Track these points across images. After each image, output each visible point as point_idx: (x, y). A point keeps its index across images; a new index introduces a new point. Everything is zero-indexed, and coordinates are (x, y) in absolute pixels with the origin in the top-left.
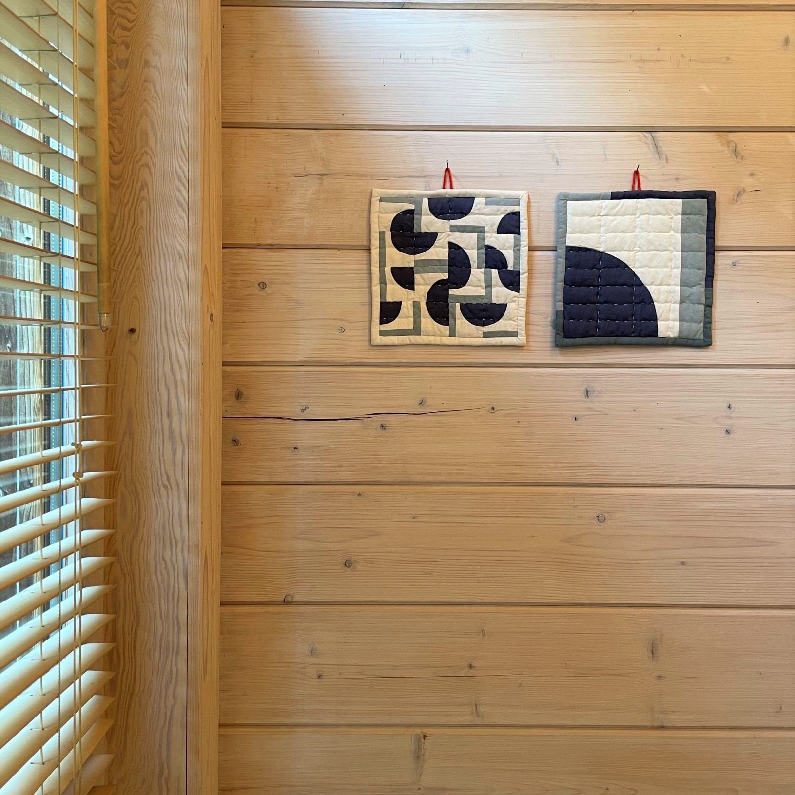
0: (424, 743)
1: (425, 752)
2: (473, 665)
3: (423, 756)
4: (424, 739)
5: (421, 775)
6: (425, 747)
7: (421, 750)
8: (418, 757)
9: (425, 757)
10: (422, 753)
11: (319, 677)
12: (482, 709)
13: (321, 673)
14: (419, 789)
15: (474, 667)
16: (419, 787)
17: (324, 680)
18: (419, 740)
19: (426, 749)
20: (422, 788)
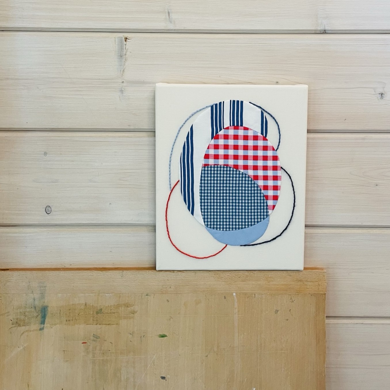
0: (126, 45)
1: (126, 52)
3: (125, 55)
4: (126, 41)
6: (126, 48)
7: (123, 50)
9: (127, 56)
10: (124, 53)
12: (173, 16)
18: (121, 42)
19: (127, 50)
20: (124, 81)
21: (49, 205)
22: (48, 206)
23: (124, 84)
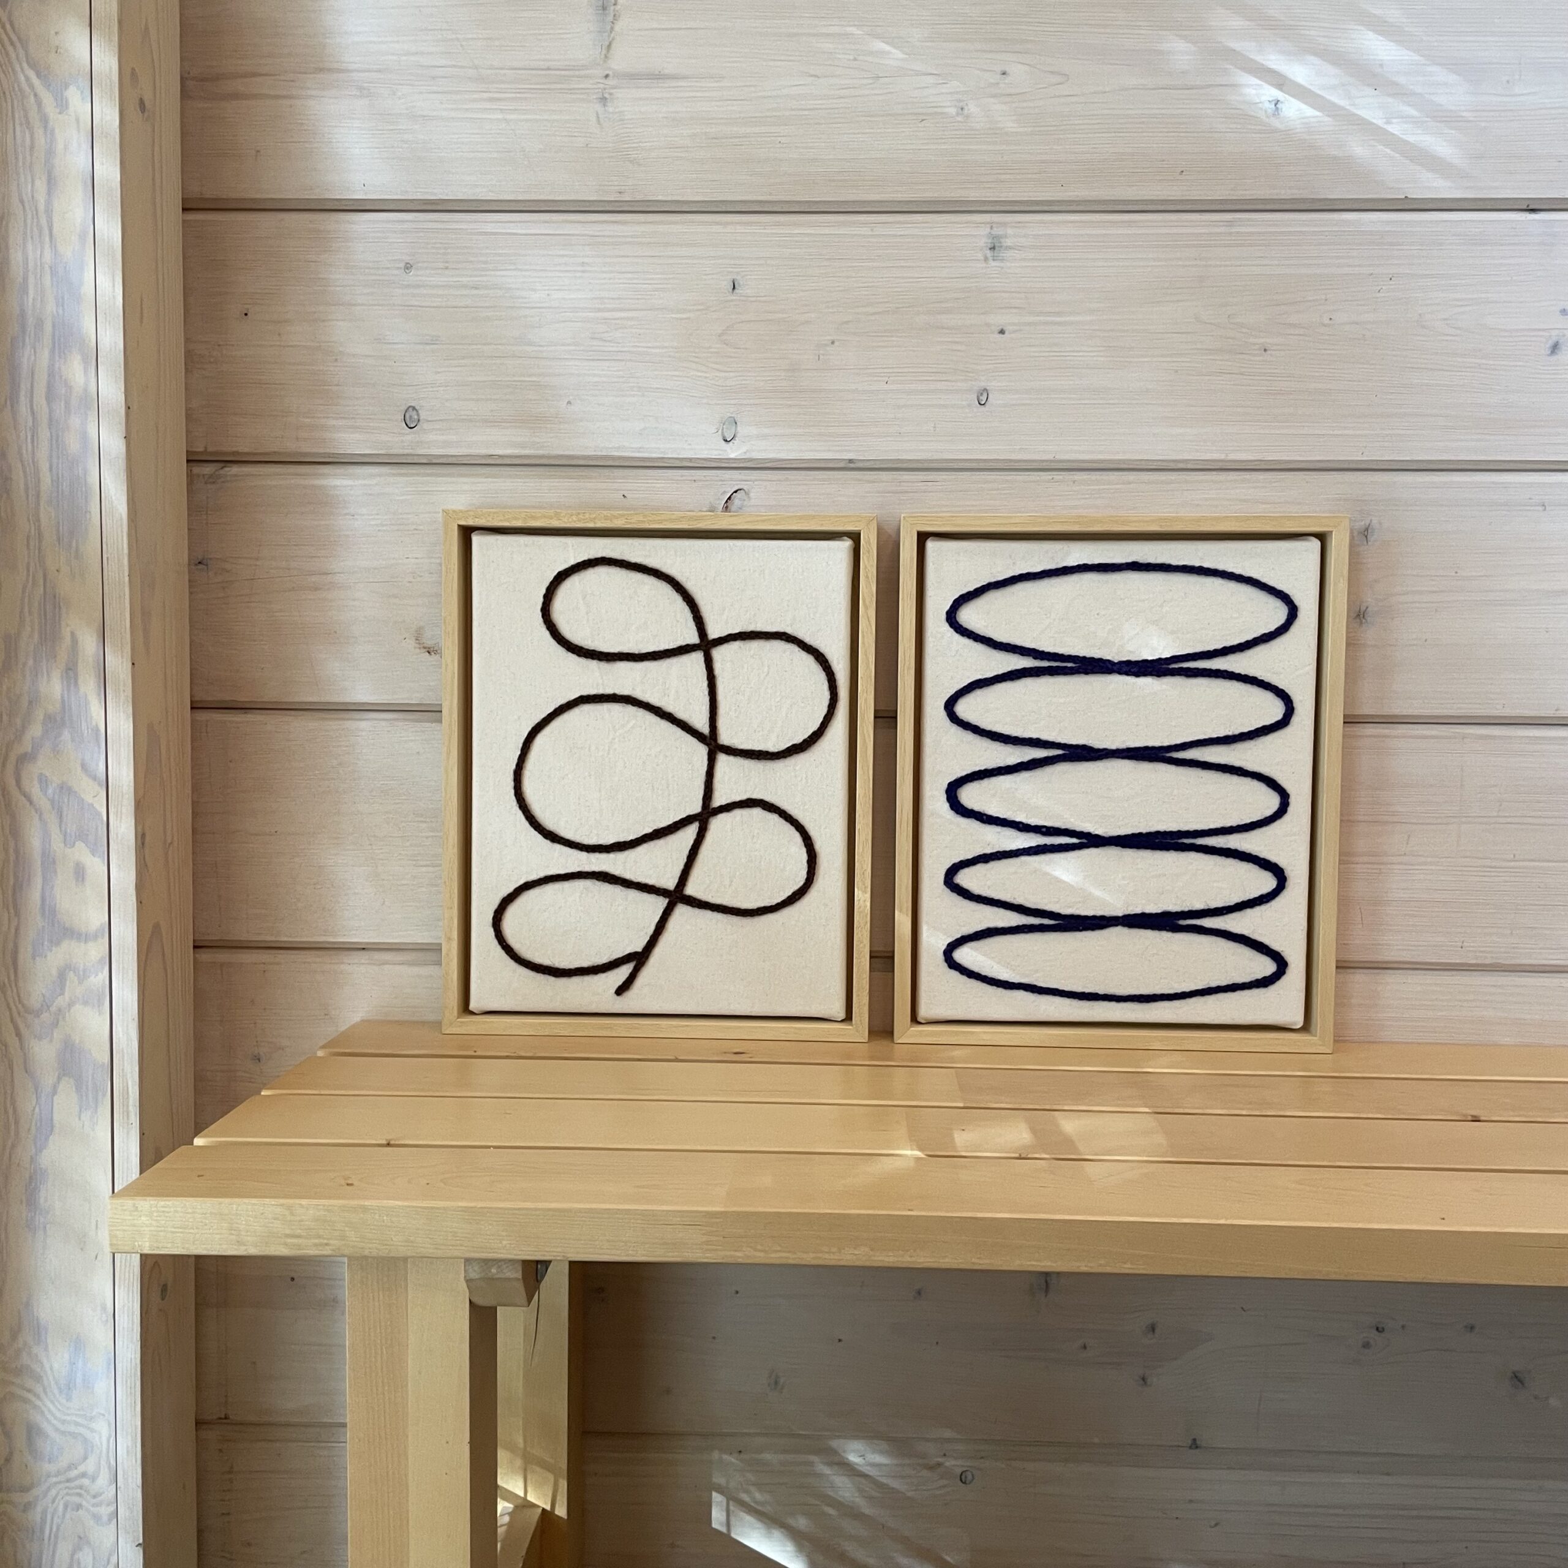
5: (609, 46)
8: (604, 8)
14: (607, 76)
16: (607, 72)
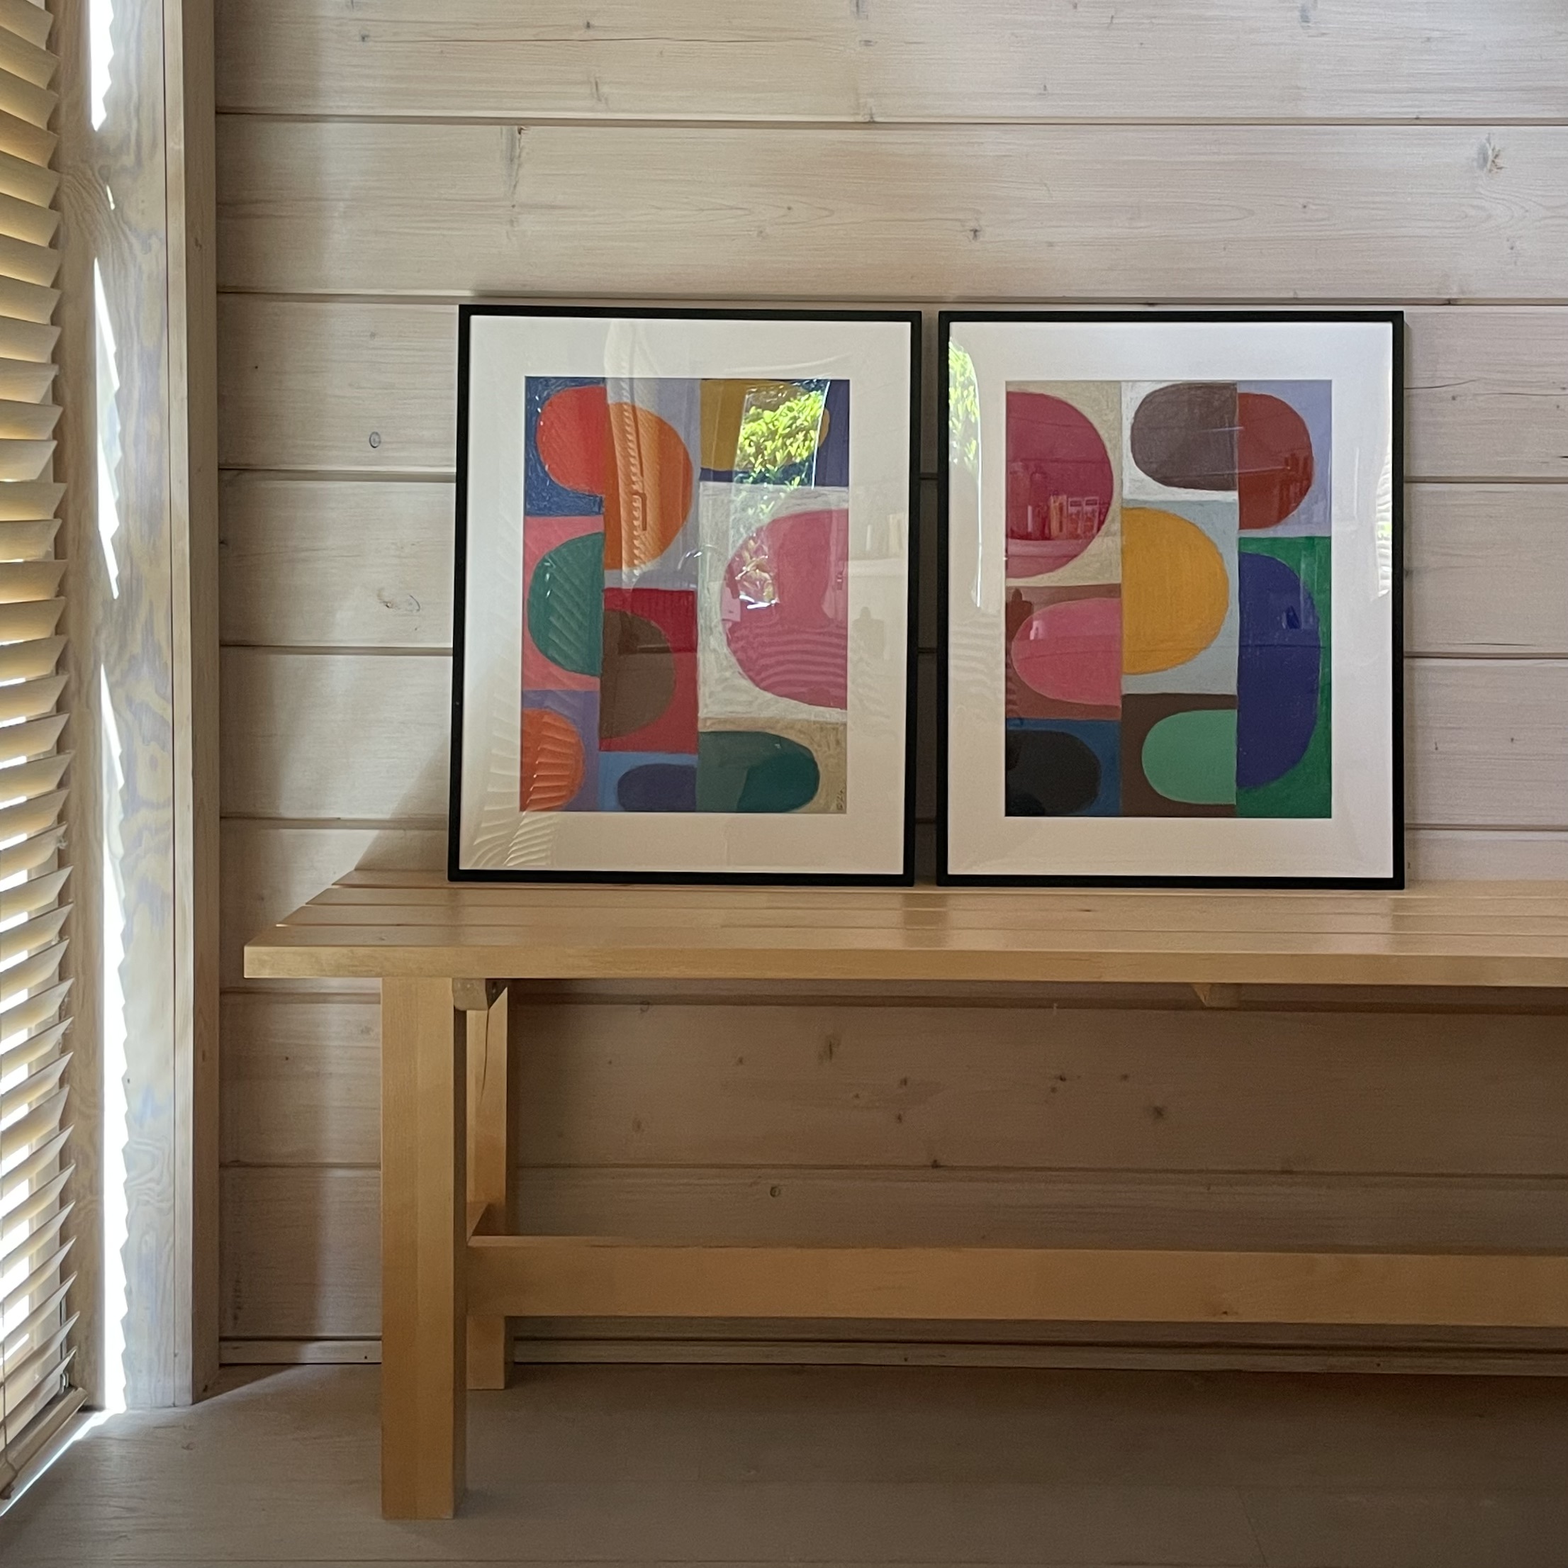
0: (519, 140)
1: (520, 153)
2: (592, 22)
3: (520, 156)
4: (520, 133)
5: (515, 186)
6: (522, 144)
7: (517, 149)
8: (511, 161)
11: (363, 38)
12: (605, 89)
13: (367, 33)
14: (513, 206)
15: (594, 27)
16: (513, 203)
17: (371, 44)
18: (512, 138)
19: (523, 148)
20: (516, 204)
21: (376, 430)
22: (373, 433)
23: (516, 209)
